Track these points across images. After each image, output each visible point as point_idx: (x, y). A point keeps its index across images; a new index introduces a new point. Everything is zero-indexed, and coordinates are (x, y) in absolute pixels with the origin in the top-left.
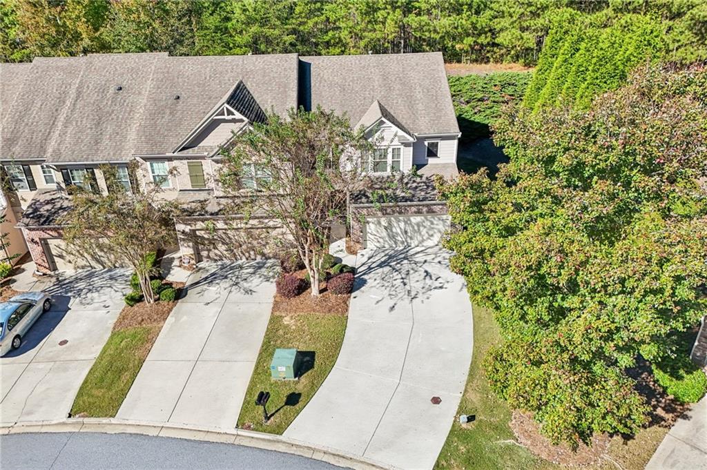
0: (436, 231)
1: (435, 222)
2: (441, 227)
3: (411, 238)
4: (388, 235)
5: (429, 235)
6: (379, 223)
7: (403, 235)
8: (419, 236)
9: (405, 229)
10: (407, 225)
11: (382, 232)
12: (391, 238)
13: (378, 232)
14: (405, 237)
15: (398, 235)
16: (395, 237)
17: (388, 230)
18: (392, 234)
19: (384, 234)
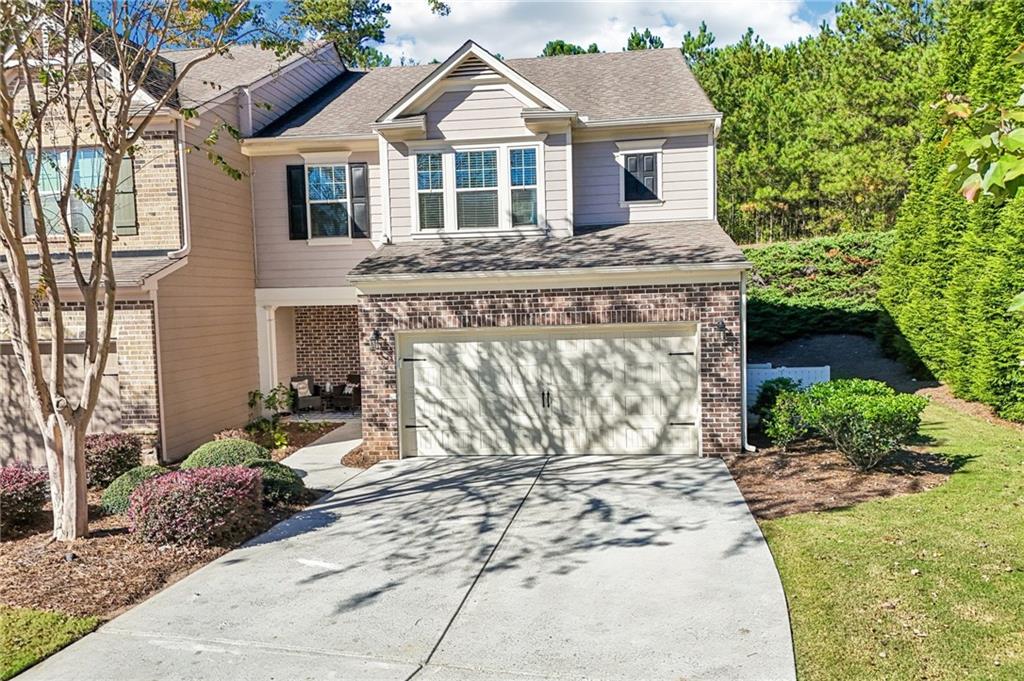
0: (646, 391)
1: (643, 358)
2: (662, 375)
3: (564, 420)
4: (484, 402)
5: (623, 407)
6: (452, 358)
7: (535, 408)
8: (588, 412)
9: (540, 383)
10: (546, 368)
11: (462, 392)
12: (494, 418)
13: (449, 392)
14: (541, 413)
15: (516, 406)
16: (507, 413)
17: (483, 385)
18: (498, 401)
19: (471, 401)
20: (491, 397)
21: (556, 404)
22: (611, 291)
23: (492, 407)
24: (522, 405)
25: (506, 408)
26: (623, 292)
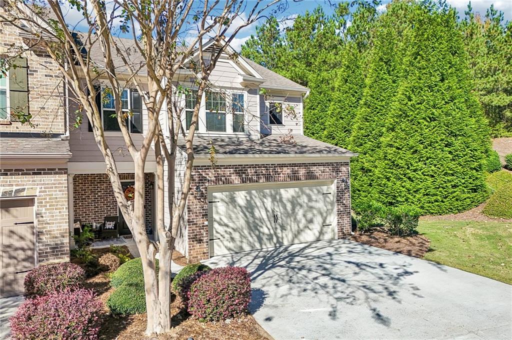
0: (315, 212)
1: (314, 197)
2: (320, 205)
3: (283, 228)
4: (248, 223)
5: (306, 220)
6: (233, 200)
7: (271, 223)
8: (293, 223)
9: (273, 211)
10: (276, 203)
11: (237, 218)
12: (252, 230)
13: (231, 219)
14: (273, 226)
15: (263, 224)
16: (258, 227)
17: (247, 214)
18: (254, 222)
19: (242, 222)
20: (251, 220)
21: (280, 221)
22: (305, 165)
23: (252, 225)
24: (265, 222)
25: (258, 225)
26: (310, 166)
